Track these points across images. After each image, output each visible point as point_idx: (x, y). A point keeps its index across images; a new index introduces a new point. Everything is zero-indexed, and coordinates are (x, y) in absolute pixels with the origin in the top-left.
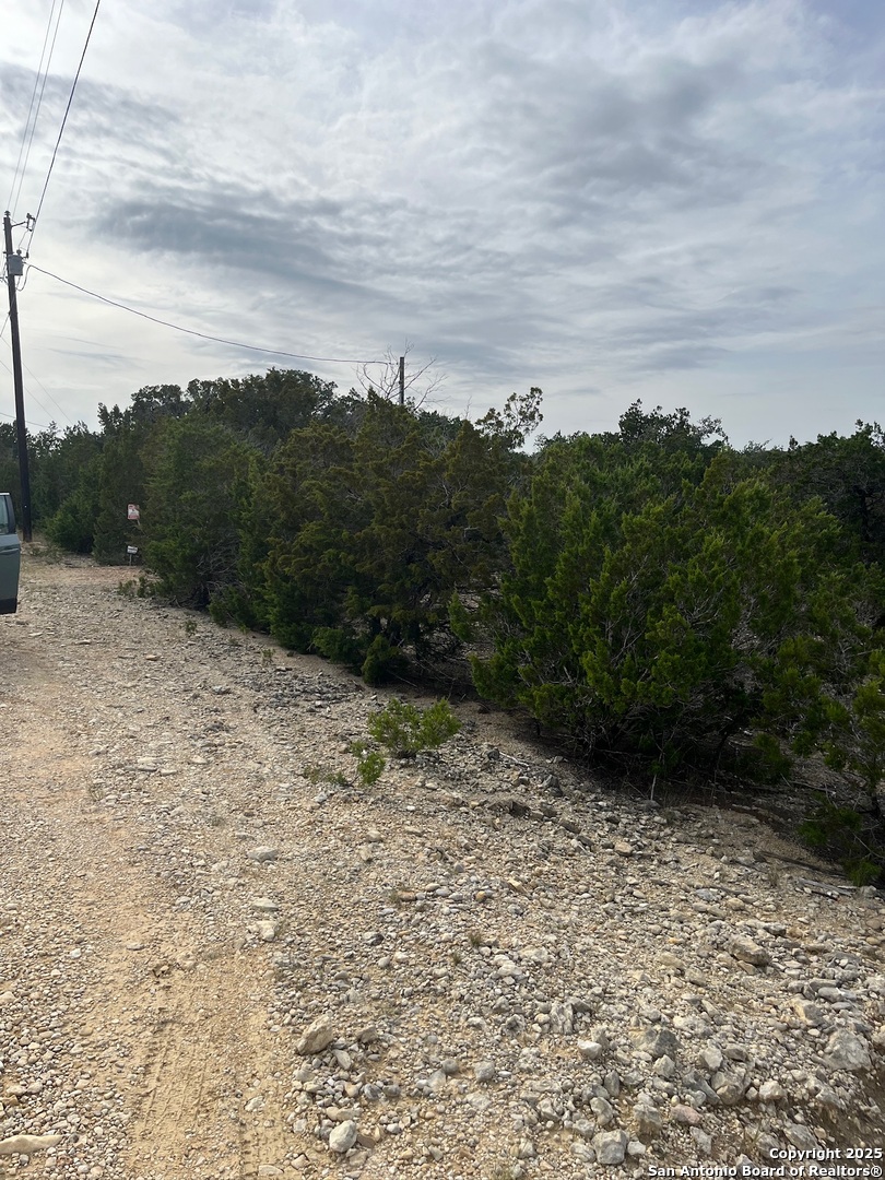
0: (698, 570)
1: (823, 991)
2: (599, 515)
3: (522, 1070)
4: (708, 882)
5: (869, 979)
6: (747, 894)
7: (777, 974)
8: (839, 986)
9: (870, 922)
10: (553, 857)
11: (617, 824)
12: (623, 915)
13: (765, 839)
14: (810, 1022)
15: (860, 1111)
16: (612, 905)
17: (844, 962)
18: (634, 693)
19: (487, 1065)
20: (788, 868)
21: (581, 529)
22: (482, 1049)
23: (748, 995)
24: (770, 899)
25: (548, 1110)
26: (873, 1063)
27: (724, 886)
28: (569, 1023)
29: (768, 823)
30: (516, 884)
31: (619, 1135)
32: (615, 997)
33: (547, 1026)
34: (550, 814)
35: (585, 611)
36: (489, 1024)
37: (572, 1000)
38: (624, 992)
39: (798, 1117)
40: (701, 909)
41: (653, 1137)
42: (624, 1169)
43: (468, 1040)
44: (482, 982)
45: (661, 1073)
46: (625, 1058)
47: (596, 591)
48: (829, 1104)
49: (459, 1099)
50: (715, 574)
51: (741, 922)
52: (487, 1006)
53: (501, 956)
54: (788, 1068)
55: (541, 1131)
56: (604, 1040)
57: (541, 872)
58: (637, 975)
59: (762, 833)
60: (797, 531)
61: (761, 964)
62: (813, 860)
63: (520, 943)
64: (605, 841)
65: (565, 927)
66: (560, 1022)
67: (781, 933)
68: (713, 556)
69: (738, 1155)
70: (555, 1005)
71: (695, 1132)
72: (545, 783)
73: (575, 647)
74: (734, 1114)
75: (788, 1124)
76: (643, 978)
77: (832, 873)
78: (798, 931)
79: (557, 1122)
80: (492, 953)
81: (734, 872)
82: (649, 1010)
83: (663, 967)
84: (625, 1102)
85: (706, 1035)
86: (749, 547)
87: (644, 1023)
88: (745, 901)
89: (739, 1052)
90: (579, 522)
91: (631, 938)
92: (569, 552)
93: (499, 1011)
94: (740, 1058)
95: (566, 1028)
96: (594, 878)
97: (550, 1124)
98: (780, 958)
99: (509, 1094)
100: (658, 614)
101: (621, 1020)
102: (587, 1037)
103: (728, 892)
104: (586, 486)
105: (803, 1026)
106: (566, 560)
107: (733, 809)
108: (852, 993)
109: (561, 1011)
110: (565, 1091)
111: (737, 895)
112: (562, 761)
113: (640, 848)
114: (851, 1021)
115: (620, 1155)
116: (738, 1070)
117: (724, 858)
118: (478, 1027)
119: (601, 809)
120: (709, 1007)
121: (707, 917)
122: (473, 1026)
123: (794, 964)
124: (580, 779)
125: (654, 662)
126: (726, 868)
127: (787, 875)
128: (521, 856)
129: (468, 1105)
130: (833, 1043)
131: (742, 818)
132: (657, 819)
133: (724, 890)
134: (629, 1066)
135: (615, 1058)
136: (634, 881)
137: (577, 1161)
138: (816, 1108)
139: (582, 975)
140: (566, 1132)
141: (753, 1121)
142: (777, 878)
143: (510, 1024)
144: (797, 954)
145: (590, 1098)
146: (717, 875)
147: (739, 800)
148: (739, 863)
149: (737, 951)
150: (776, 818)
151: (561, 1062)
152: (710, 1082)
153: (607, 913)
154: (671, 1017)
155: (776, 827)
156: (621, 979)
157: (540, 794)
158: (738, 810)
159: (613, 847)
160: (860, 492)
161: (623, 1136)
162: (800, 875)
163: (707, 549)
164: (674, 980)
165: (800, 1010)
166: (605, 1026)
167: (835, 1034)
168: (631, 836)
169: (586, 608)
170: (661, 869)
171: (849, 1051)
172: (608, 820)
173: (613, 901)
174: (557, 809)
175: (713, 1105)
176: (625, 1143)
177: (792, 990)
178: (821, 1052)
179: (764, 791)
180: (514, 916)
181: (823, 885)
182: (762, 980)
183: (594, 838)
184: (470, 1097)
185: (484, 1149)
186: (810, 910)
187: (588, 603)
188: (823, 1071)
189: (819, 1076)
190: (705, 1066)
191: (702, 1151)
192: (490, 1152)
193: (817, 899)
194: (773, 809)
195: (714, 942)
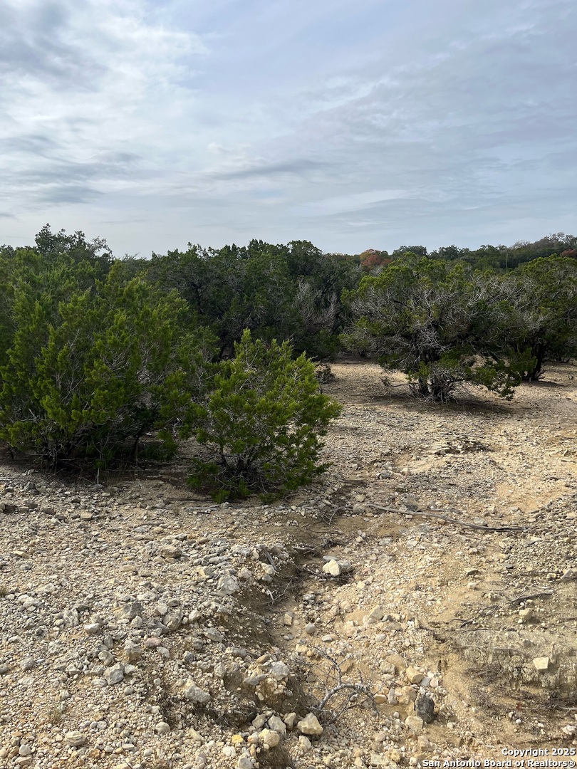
0: (113, 336)
1: (211, 560)
2: (41, 304)
3: (51, 655)
4: (141, 522)
5: (232, 548)
6: (164, 523)
7: (186, 559)
8: (218, 555)
9: (228, 521)
10: (40, 532)
11: (79, 503)
12: (94, 554)
13: (169, 491)
14: (207, 577)
15: (238, 613)
16: (86, 550)
17: (219, 543)
18: (81, 418)
19: (28, 660)
20: (183, 504)
21: (29, 314)
22: (21, 653)
23: (174, 574)
24: (176, 523)
25: (74, 669)
26: (241, 587)
27: (151, 522)
28: (76, 619)
29: (169, 482)
30: (20, 553)
31: (119, 666)
32: (101, 597)
33: (62, 626)
34: (33, 506)
35: (41, 369)
36: (24, 638)
37: (75, 606)
38: (106, 592)
39: (210, 625)
40: (139, 538)
41: (137, 661)
42: (124, 682)
43: (11, 651)
44: (12, 616)
45: (136, 626)
46: (114, 626)
47: (47, 355)
48: (223, 613)
49: (14, 685)
50: (123, 339)
51: (163, 539)
52: (19, 628)
53: (23, 596)
54: (201, 603)
55: (71, 682)
56: (100, 620)
57: (34, 543)
58: (112, 581)
59: (166, 489)
60: (166, 309)
61: (177, 556)
62: (195, 496)
63: (34, 585)
64: (74, 514)
65: (61, 569)
66: (71, 621)
67: (185, 538)
68: (121, 327)
69: (184, 652)
70: (65, 612)
71: (159, 649)
72: (26, 488)
73: (35, 395)
74: (178, 634)
75: (205, 629)
76: (115, 582)
77: (206, 500)
78: (193, 535)
79: (80, 674)
80: (15, 597)
81: (154, 514)
82: (122, 597)
83: (125, 573)
84: (118, 649)
85: (156, 599)
86: (142, 320)
87: (122, 604)
88: (164, 527)
89: (175, 602)
90: (27, 310)
91: (103, 564)
92: (22, 330)
93: (29, 627)
94: (176, 605)
95: (75, 622)
96: (70, 538)
97: (75, 677)
98: (187, 551)
99: (47, 670)
100: (91, 366)
101: (107, 607)
102: (89, 623)
103: (153, 525)
104: (28, 285)
105: (204, 580)
106: (21, 336)
107: (148, 479)
108: (225, 557)
109: (71, 614)
110: (81, 656)
111: (158, 525)
112: (34, 472)
113: (96, 514)
114: (227, 570)
115: (121, 676)
116: (176, 611)
117: (148, 507)
118: (16, 641)
119: (67, 496)
120: (155, 585)
121: (143, 542)
122: (13, 642)
123: (195, 551)
124: (49, 481)
125: (92, 397)
126: (150, 512)
127: (183, 508)
128: (18, 537)
129: (21, 686)
130: (220, 583)
131: (154, 483)
132: (104, 494)
133: (151, 524)
134: (117, 629)
135: (109, 628)
136: (97, 533)
137: (97, 689)
138: (217, 617)
139: (79, 591)
140: (86, 677)
141: (188, 634)
142: (178, 511)
143: (38, 632)
144: (195, 546)
145: (98, 653)
146: (145, 517)
147: (150, 473)
148: (156, 508)
149: (164, 553)
150: (173, 478)
151: (76, 642)
152: (162, 622)
153: (84, 555)
154: (135, 596)
155: (174, 483)
156: (102, 587)
157: (23, 496)
158: (151, 479)
159: (80, 517)
160: (195, 285)
161: (121, 665)
162: (190, 506)
163: (117, 323)
164: (133, 578)
165: (202, 572)
166: (98, 613)
167: (221, 578)
168: (90, 508)
169: (41, 367)
170: (111, 523)
171: (228, 585)
172: (72, 502)
173: (86, 548)
174: (37, 503)
175: (166, 633)
176: (122, 669)
177: (196, 565)
178: (215, 590)
179: (165, 465)
180: (26, 571)
181: (202, 508)
182: (180, 565)
183: (66, 514)
184: (20, 681)
185: (38, 704)
186: (198, 523)
187: (42, 363)
188: (218, 599)
189: (216, 601)
190: (159, 615)
191: (165, 657)
192: (41, 704)
193: (200, 516)
194: (170, 474)
195: (150, 553)
